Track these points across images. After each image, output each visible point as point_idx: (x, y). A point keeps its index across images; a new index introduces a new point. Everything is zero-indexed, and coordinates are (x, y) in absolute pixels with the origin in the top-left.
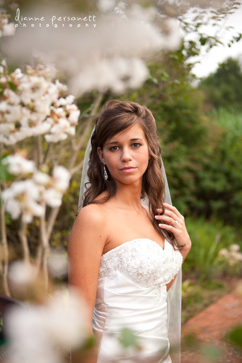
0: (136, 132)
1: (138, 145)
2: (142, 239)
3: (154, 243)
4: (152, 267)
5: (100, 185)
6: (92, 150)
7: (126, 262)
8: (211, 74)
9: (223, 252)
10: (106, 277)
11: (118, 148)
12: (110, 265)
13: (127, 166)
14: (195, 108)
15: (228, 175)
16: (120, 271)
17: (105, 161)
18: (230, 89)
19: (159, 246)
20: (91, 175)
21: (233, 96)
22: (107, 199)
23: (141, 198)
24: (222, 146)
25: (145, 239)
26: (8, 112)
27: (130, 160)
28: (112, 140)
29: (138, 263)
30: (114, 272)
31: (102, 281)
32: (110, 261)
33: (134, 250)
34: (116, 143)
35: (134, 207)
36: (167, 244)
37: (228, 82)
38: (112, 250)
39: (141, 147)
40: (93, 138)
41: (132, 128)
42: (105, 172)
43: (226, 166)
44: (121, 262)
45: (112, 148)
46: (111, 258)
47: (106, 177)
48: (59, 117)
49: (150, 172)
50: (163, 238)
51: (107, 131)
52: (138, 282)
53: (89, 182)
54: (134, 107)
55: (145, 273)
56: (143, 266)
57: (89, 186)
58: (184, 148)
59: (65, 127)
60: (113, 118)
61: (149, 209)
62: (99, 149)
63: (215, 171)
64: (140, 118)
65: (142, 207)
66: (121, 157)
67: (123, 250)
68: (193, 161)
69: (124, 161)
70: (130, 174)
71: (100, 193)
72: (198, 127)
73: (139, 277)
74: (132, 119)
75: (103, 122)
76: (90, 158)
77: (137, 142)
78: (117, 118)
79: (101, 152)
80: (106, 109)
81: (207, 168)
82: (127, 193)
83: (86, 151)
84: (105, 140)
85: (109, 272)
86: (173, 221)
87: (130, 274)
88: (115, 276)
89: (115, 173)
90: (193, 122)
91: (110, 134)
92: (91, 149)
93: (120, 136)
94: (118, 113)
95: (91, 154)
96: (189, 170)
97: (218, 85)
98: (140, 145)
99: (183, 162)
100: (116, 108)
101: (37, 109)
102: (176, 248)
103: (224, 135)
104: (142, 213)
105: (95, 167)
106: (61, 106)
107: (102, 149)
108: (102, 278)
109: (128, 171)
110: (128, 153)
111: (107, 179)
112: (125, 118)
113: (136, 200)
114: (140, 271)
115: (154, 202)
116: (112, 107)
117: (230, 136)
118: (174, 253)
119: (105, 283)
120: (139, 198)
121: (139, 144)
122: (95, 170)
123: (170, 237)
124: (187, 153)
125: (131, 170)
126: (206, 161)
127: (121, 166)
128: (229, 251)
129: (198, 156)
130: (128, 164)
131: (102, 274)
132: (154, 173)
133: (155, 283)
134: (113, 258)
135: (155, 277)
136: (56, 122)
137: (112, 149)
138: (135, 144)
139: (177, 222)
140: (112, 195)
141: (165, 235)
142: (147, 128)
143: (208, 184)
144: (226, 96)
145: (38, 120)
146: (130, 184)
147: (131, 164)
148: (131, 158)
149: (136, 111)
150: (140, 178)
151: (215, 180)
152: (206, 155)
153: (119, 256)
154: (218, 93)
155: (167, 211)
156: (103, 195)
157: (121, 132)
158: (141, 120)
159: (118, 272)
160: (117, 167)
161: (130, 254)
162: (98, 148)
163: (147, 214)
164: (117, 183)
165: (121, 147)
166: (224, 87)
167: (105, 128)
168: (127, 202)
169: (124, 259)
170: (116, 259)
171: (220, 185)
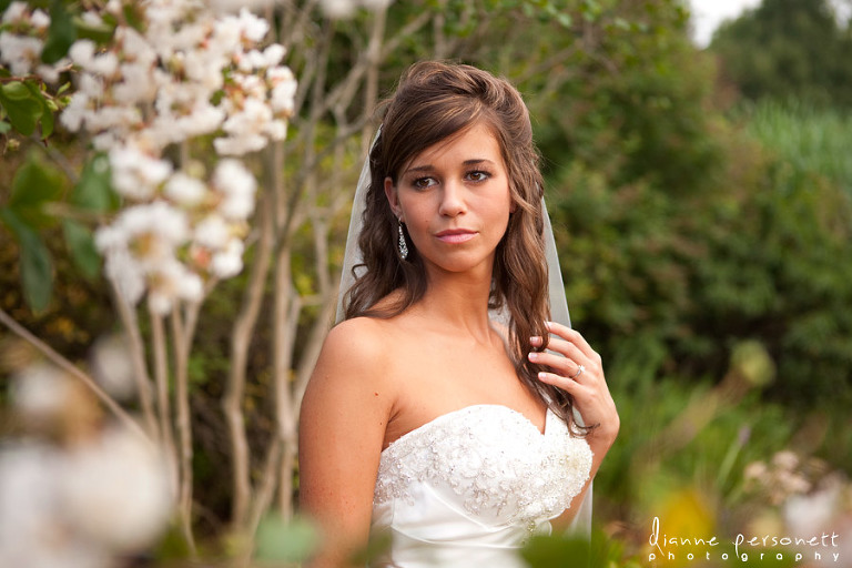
0: (479, 144)
1: (482, 177)
2: (488, 406)
3: (519, 417)
4: (510, 475)
5: (388, 270)
6: (373, 182)
7: (444, 460)
8: (746, 12)
9: (756, 470)
10: (397, 500)
11: (431, 182)
12: (407, 469)
13: (452, 227)
14: (694, 96)
15: (776, 272)
16: (432, 486)
17: (401, 213)
18: (795, 51)
19: (530, 424)
20: (367, 245)
21: (803, 69)
22: (402, 309)
23: (491, 307)
24: (762, 198)
25: (494, 406)
26: (120, 80)
27: (461, 213)
28: (419, 163)
29: (476, 463)
30: (417, 487)
31: (388, 508)
32: (408, 458)
33: (467, 432)
34: (428, 169)
35: (469, 330)
36: (554, 421)
37: (790, 31)
38: (413, 433)
39: (491, 182)
40: (375, 155)
41: (470, 133)
42: (402, 239)
43: (772, 250)
44: (435, 462)
45: (417, 180)
46: (409, 451)
47: (404, 252)
48: (246, 95)
49: (513, 244)
50: (544, 407)
51: (407, 138)
52: (476, 513)
53: (361, 262)
54: (476, 81)
55: (493, 490)
56: (488, 472)
57: (361, 272)
58: (661, 201)
59: (260, 120)
60: (424, 106)
61: (510, 334)
62: (388, 182)
63: (743, 262)
64: (489, 110)
65: (492, 330)
66: (440, 204)
67: (439, 432)
68: (686, 232)
69: (447, 215)
70: (460, 246)
71: (386, 293)
72: (700, 147)
73: (479, 500)
74: (470, 112)
75: (398, 116)
76: (368, 203)
77: (480, 167)
78: (433, 106)
79: (393, 190)
80: (408, 82)
81: (721, 253)
82: (455, 293)
83: (358, 188)
84: (402, 162)
85: (405, 486)
86: (574, 367)
87: (457, 491)
88: (420, 497)
89: (424, 244)
90: (686, 134)
91: (412, 148)
92: (369, 182)
93: (440, 153)
94: (434, 95)
95: (369, 194)
96: (676, 258)
97: (764, 40)
98: (489, 175)
99: (659, 235)
100: (431, 83)
101: (190, 72)
102: (575, 431)
103: (771, 170)
104: (489, 343)
105: (377, 226)
106: (255, 71)
107: (395, 183)
108: (387, 503)
109: (454, 239)
110: (457, 194)
111: (407, 259)
112: (452, 107)
113: (476, 310)
114: (482, 485)
115: (522, 318)
116: (423, 79)
117: (785, 171)
118: (571, 441)
119: (396, 514)
120: (485, 307)
121: (483, 172)
122: (378, 233)
123: (562, 404)
124: (670, 214)
125: (464, 238)
126: (720, 234)
127: (439, 225)
128: (771, 467)
129: (698, 221)
130: (456, 223)
131: (389, 492)
132: (522, 246)
133: (519, 516)
134: (415, 451)
135: (520, 499)
136: (240, 108)
137: (419, 184)
138: (473, 173)
139: (582, 368)
140: (417, 296)
141: (549, 400)
142: (507, 135)
143: (723, 293)
144: (785, 68)
145: (193, 100)
146: (462, 273)
147: (464, 222)
148: (465, 209)
149: (480, 90)
150: (488, 257)
151: (741, 285)
152: (718, 219)
153: (430, 446)
154: (763, 62)
155: (554, 341)
156: (395, 298)
157: (441, 143)
158: (493, 114)
159: (426, 487)
160: (429, 228)
161: (456, 444)
162: (388, 179)
163: (504, 346)
164: (430, 268)
165: (440, 180)
166: (780, 44)
167: (403, 132)
168: (451, 317)
169: (442, 455)
170: (422, 454)
171: (754, 298)
